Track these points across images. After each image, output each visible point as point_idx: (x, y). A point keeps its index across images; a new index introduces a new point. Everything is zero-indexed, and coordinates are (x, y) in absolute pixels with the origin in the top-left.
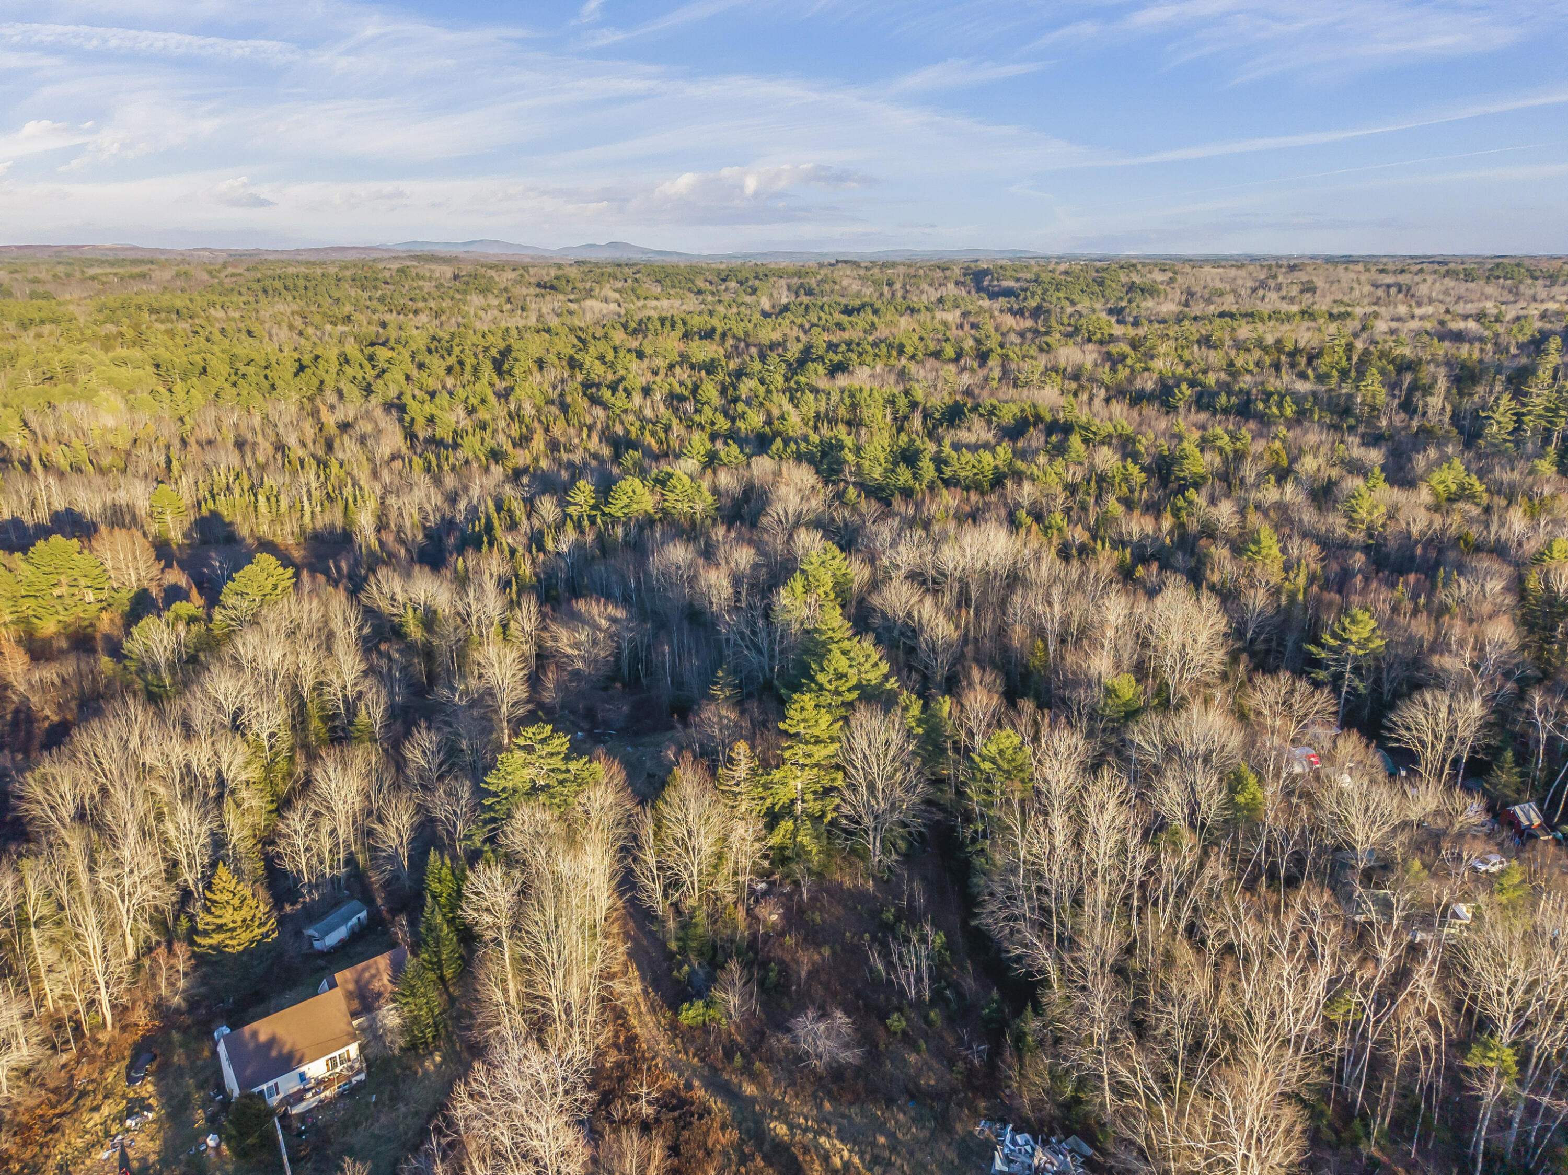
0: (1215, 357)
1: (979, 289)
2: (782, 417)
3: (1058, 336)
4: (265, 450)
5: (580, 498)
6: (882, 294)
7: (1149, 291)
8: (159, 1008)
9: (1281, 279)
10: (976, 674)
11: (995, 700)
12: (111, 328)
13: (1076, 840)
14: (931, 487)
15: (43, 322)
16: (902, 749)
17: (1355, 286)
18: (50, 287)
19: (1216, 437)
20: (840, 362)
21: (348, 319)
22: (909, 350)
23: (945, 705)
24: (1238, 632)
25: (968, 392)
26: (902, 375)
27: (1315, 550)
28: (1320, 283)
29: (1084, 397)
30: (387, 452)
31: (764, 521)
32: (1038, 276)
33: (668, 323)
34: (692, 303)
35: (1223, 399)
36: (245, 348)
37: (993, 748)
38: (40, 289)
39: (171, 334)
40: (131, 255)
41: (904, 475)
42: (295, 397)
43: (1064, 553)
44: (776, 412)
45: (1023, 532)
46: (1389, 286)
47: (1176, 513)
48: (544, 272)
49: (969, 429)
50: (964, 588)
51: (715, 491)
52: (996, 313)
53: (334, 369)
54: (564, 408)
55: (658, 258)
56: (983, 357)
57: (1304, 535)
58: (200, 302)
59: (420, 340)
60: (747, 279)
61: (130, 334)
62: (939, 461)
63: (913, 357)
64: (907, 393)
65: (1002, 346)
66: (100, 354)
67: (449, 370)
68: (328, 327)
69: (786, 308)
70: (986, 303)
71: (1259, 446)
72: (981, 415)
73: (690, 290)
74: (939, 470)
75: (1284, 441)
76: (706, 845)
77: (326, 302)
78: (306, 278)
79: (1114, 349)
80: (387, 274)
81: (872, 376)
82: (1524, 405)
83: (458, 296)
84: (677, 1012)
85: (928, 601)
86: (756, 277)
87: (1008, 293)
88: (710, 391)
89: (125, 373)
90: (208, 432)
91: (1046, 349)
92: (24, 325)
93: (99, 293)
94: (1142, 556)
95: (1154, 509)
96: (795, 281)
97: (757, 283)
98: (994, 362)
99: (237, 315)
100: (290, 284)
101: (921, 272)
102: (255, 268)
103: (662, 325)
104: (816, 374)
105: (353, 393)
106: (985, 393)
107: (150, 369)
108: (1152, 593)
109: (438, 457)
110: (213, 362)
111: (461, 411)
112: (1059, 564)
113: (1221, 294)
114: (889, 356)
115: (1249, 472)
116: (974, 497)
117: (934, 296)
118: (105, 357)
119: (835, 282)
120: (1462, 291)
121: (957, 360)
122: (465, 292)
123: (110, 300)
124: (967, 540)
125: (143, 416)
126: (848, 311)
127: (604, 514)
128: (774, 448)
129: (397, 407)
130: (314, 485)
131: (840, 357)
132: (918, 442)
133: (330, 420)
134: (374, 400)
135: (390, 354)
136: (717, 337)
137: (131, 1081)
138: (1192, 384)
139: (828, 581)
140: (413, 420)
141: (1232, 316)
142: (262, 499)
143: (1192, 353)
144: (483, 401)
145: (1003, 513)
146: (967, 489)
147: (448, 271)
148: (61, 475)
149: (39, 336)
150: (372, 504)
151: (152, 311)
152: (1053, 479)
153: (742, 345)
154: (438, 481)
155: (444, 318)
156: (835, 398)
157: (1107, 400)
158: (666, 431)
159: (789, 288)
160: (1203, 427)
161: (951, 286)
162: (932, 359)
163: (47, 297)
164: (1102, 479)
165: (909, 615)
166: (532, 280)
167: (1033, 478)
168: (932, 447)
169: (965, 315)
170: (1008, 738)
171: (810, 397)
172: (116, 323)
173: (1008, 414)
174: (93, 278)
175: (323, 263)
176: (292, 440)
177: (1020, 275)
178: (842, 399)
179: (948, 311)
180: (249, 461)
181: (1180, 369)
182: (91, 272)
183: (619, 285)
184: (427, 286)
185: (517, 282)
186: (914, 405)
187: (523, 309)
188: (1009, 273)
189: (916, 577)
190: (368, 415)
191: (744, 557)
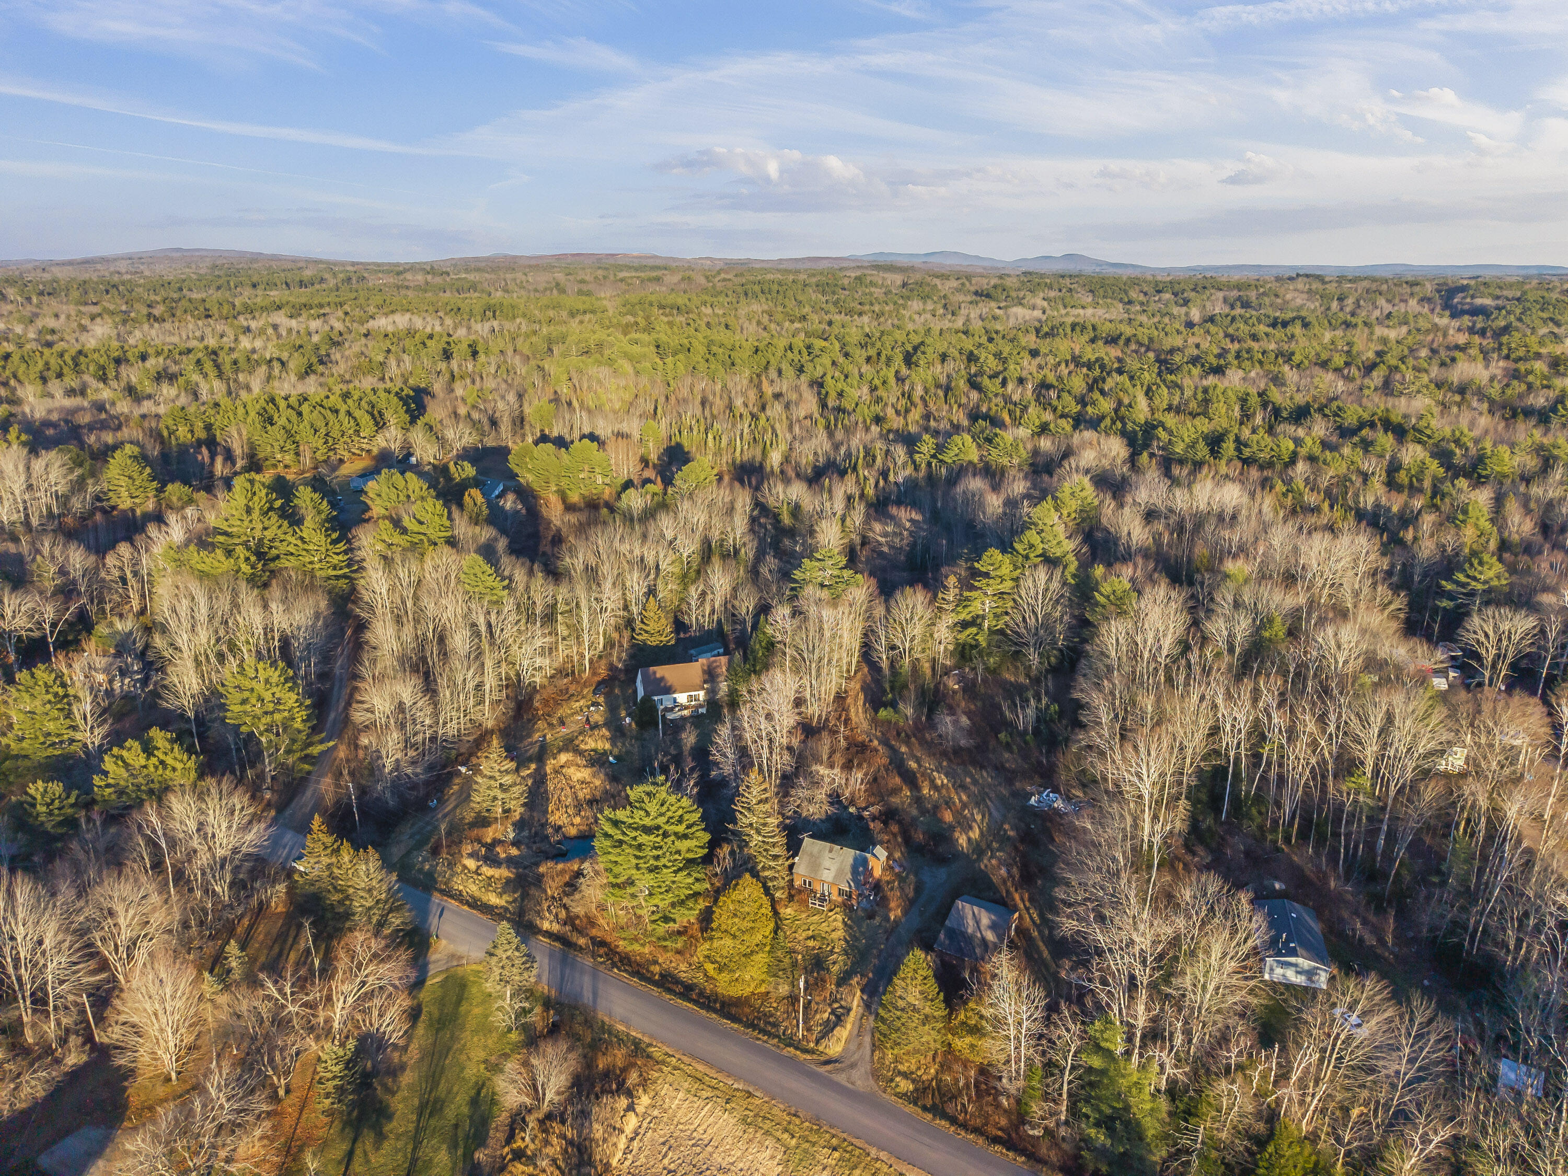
2: (1131, 406)
3: (1474, 352)
4: (719, 404)
5: (924, 449)
8: (612, 667)
12: (630, 319)
15: (585, 312)
18: (590, 287)
20: (1220, 366)
21: (804, 318)
22: (1298, 358)
24: (1402, 573)
26: (1273, 379)
30: (802, 414)
31: (1056, 470)
32: (1526, 294)
34: (1117, 311)
36: (721, 335)
38: (585, 288)
39: (671, 324)
40: (651, 262)
42: (747, 373)
44: (1128, 401)
48: (985, 281)
51: (1033, 451)
52: (1451, 330)
53: (779, 353)
54: (948, 389)
55: (1111, 270)
56: (1372, 368)
58: (696, 301)
59: (854, 335)
60: (1183, 291)
61: (642, 323)
62: (1239, 443)
66: (621, 337)
67: (868, 359)
68: (787, 324)
72: (1325, 416)
73: (1121, 300)
74: (1238, 449)
77: (791, 304)
78: (780, 284)
79: (1526, 366)
80: (846, 282)
81: (1241, 379)
83: (901, 302)
84: (876, 712)
87: (1475, 311)
88: (1075, 382)
89: (636, 349)
90: (685, 392)
92: (572, 314)
93: (625, 292)
96: (1235, 293)
99: (721, 312)
100: (766, 288)
101: (1385, 287)
102: (742, 275)
103: (1073, 330)
105: (789, 372)
107: (654, 349)
109: (836, 420)
110: (695, 343)
111: (865, 390)
114: (1273, 362)
117: (1386, 312)
118: (625, 340)
122: (909, 298)
123: (633, 297)
125: (644, 380)
126: (1274, 324)
127: (938, 460)
129: (818, 384)
130: (746, 431)
131: (1223, 362)
133: (768, 390)
134: (803, 378)
135: (824, 343)
136: (1121, 342)
137: (594, 693)
140: (828, 393)
142: (710, 436)
144: (884, 382)
147: (898, 279)
148: (589, 411)
149: (581, 322)
150: (783, 447)
151: (661, 307)
153: (1143, 350)
154: (831, 435)
155: (882, 319)
156: (1189, 394)
158: (1022, 412)
159: (1225, 300)
161: (1413, 303)
162: (1316, 368)
163: (589, 294)
166: (973, 289)
172: (634, 315)
173: (1356, 417)
174: (622, 280)
175: (798, 272)
176: (739, 402)
178: (1195, 394)
179: (1394, 327)
180: (707, 412)
182: (621, 275)
183: (1052, 294)
184: (878, 292)
185: (958, 290)
187: (954, 314)
188: (1491, 290)
190: (797, 388)
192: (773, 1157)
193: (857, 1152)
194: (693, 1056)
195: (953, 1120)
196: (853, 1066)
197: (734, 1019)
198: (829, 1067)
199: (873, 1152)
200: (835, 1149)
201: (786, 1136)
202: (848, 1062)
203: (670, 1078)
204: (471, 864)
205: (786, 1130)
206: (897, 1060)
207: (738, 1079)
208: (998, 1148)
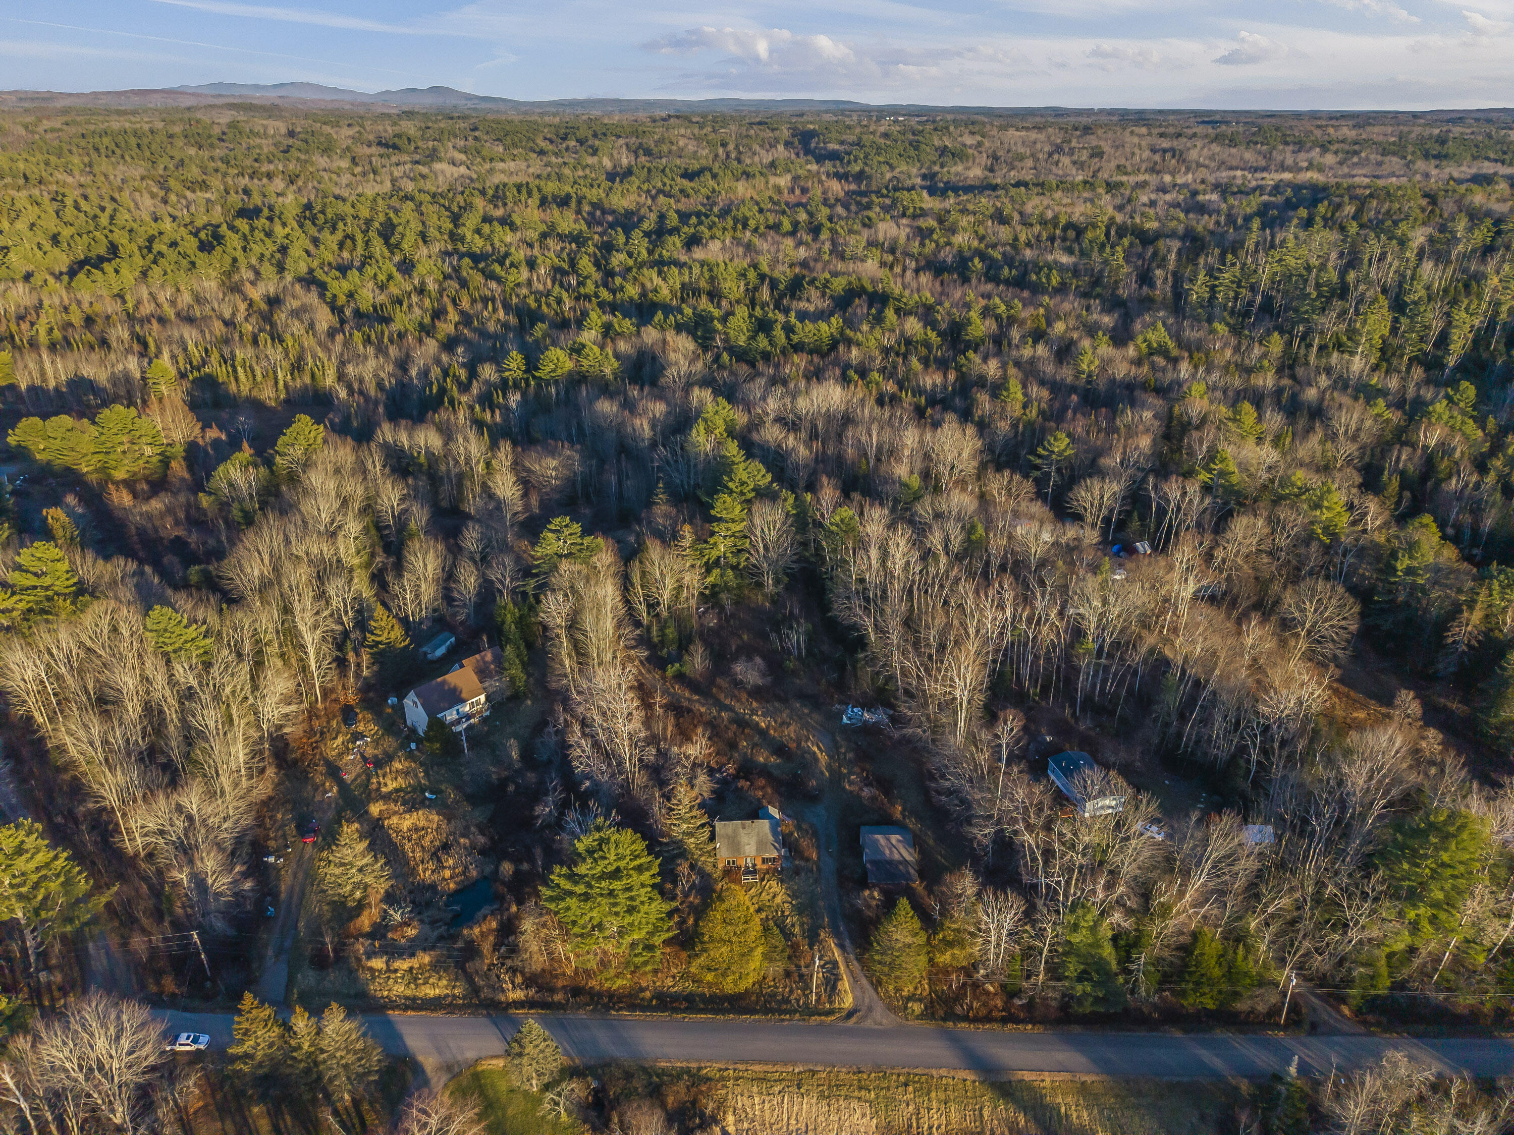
0: (1004, 233)
1: (807, 152)
2: (655, 291)
3: (878, 209)
5: (513, 364)
6: (717, 155)
7: (958, 155)
9: (1074, 143)
10: (825, 480)
11: (838, 493)
13: (883, 563)
14: (784, 352)
16: (783, 523)
17: (1137, 151)
19: (996, 307)
20: (694, 235)
21: (204, 184)
22: (752, 223)
23: (809, 497)
24: (989, 449)
25: (804, 264)
26: (749, 247)
27: (1045, 394)
28: (1107, 148)
29: (898, 269)
30: (325, 326)
31: (662, 381)
32: (860, 139)
33: (524, 191)
35: (1006, 270)
37: (837, 518)
41: (762, 342)
43: (880, 402)
44: (649, 285)
45: (852, 387)
46: (1165, 151)
47: (958, 368)
48: (380, 127)
49: (808, 300)
50: (814, 426)
51: (617, 356)
52: (824, 178)
54: (462, 282)
56: (815, 230)
57: (1042, 383)
60: (586, 138)
62: (789, 329)
63: (756, 230)
64: (755, 266)
65: (830, 219)
68: (189, 193)
69: (629, 172)
70: (814, 167)
71: (1026, 314)
72: (817, 287)
73: (532, 150)
74: (788, 337)
75: (1047, 308)
76: (670, 584)
79: (923, 223)
80: (217, 129)
81: (723, 249)
82: (1217, 279)
83: (303, 157)
85: (791, 437)
86: (595, 135)
87: (834, 156)
88: (586, 264)
91: (868, 224)
94: (932, 401)
95: (943, 365)
96: (633, 140)
97: (597, 143)
98: (825, 235)
103: (519, 192)
104: (673, 247)
105: (267, 270)
106: (819, 266)
108: (936, 425)
109: (373, 330)
111: (373, 287)
112: (877, 411)
113: (1021, 158)
114: (735, 229)
115: (1015, 334)
116: (816, 359)
117: (767, 158)
119: (672, 143)
120: (1224, 156)
121: (792, 233)
122: (308, 152)
124: (814, 393)
126: (689, 175)
127: (534, 377)
128: (656, 319)
129: (313, 283)
131: (692, 230)
132: (771, 315)
133: (256, 295)
134: (289, 276)
135: (285, 230)
136: (573, 204)
137: (346, 724)
138: (983, 256)
139: (720, 422)
140: (335, 296)
141: (1026, 184)
142: (240, 370)
143: (986, 228)
144: (389, 276)
145: (838, 371)
146: (811, 352)
147: (280, 126)
152: (872, 343)
154: (381, 350)
155: (300, 183)
156: (696, 271)
157: (917, 271)
158: (558, 303)
159: (628, 148)
160: (988, 296)
161: (781, 148)
162: (772, 233)
164: (908, 342)
165: (779, 446)
166: (371, 137)
167: (858, 344)
168: (781, 318)
169: (796, 179)
170: (847, 512)
171: (675, 271)
173: (839, 285)
175: (143, 113)
177: (845, 137)
178: (702, 272)
179: (780, 175)
180: (208, 335)
181: (975, 243)
183: (461, 143)
184: (266, 144)
185: (357, 140)
186: (762, 277)
187: (375, 172)
188: (834, 135)
189: (780, 420)
190: (292, 291)
191: (659, 408)
192: (864, 1115)
193: (923, 1079)
194: (742, 1061)
195: (966, 1018)
196: (870, 1009)
197: (752, 1011)
198: (854, 1019)
199: (934, 1072)
200: (906, 1085)
201: (863, 1093)
202: (864, 1008)
203: (738, 1090)
204: (378, 963)
205: (860, 1088)
206: (898, 990)
207: (795, 1063)
208: (1010, 1026)
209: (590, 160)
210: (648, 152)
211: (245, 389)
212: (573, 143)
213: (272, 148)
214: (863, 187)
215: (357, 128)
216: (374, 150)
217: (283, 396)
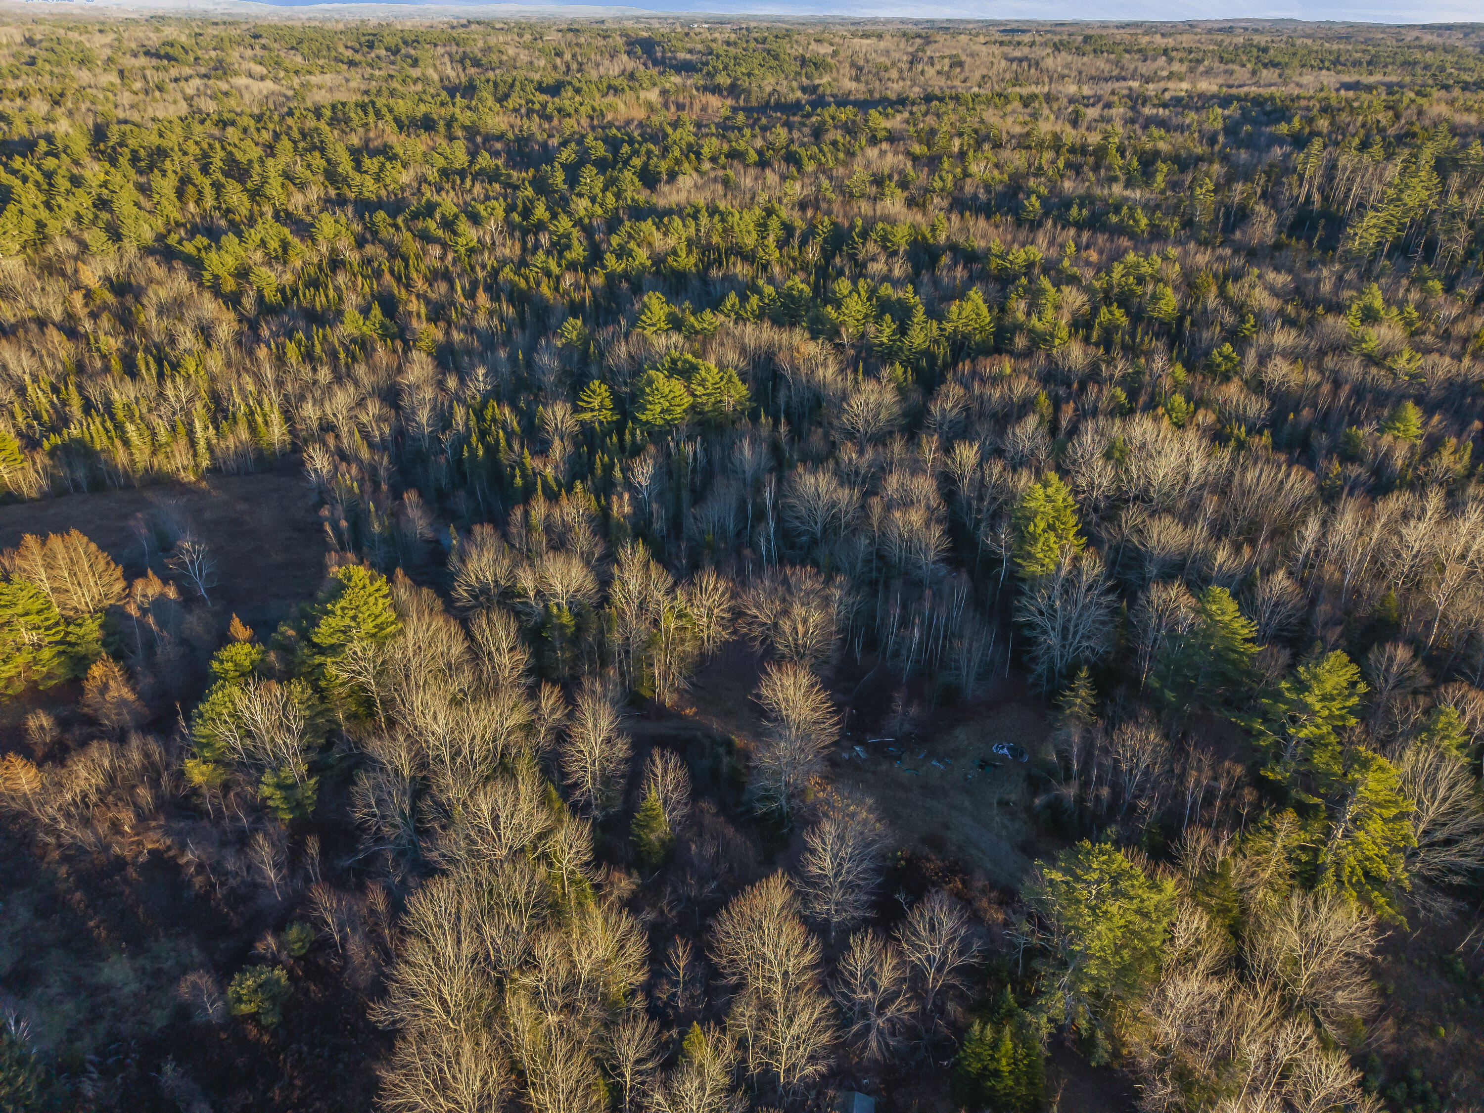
1: (656, 62)
7: (820, 65)
9: (929, 52)
17: (994, 60)
22: (705, 151)
28: (964, 57)
32: (709, 48)
63: (714, 160)
69: (472, 87)
70: (677, 80)
81: (696, 186)
86: (406, 43)
87: (690, 67)
97: (412, 52)
104: (633, 186)
117: (613, 70)
119: (500, 52)
131: (639, 162)
156: (705, 221)
161: (623, 57)
162: (737, 163)
171: (678, 223)
173: (902, 237)
177: (691, 45)
178: (713, 224)
188: (677, 43)
209: (415, 73)
210: (477, 63)
211: (142, 456)
212: (383, 52)
213: (11, 60)
214: (741, 103)
215: (113, 36)
216: (143, 61)
217: (205, 463)
